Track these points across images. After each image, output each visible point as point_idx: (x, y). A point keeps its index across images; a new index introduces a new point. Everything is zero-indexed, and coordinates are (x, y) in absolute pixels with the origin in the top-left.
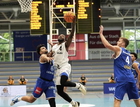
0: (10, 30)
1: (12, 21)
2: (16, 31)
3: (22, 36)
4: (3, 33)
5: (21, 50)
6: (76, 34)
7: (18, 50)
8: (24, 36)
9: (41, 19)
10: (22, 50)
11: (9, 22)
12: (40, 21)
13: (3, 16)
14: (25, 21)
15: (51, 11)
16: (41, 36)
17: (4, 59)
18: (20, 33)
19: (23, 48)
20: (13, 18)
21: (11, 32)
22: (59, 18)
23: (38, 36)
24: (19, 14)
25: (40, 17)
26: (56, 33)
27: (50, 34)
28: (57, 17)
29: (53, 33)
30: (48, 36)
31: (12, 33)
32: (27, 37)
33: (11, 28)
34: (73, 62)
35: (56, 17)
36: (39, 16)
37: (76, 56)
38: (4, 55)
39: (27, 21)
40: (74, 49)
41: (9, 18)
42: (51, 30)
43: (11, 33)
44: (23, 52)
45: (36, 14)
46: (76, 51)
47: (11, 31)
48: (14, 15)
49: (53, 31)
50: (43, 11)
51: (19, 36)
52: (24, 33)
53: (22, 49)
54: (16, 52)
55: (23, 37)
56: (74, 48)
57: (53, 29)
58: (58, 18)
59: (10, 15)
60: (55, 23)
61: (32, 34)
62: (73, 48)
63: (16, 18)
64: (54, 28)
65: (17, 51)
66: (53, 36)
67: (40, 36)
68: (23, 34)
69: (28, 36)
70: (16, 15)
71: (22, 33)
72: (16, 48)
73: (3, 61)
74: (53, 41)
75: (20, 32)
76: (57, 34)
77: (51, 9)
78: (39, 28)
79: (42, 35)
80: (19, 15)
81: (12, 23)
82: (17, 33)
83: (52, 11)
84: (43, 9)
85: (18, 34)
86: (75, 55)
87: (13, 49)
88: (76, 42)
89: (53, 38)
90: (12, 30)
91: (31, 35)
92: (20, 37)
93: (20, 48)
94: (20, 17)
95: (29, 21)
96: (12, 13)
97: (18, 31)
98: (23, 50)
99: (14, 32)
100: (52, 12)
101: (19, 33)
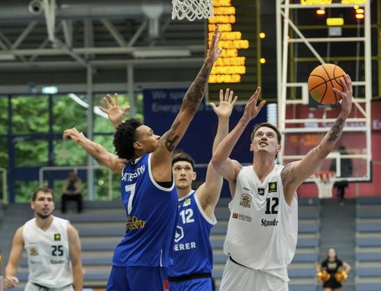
0: (130, 85)
1: (138, 53)
2: (155, 90)
3: (176, 109)
6: (372, 101)
9: (245, 44)
11: (128, 56)
12: (241, 52)
13: (108, 33)
14: (186, 53)
15: (283, 18)
17: (111, 192)
18: (168, 96)
20: (142, 42)
21: (136, 93)
22: (311, 43)
24: (165, 27)
25: (243, 38)
26: (299, 96)
27: (276, 102)
28: (303, 39)
29: (288, 97)
30: (271, 108)
31: (140, 97)
33: (136, 80)
34: (362, 204)
35: (299, 37)
36: (238, 34)
37: (370, 181)
38: (110, 177)
39: (195, 54)
40: (363, 156)
41: (127, 40)
42: (282, 85)
43: (136, 98)
45: (228, 27)
46: (371, 163)
47: (137, 89)
48: (146, 32)
49: (288, 89)
50: (255, 16)
51: (165, 108)
56: (366, 154)
57: (288, 81)
58: (307, 41)
59: (134, 32)
60: (296, 60)
62: (361, 153)
63: (154, 42)
64: (292, 79)
66: (289, 108)
70: (154, 31)
71: (174, 96)
73: (104, 198)
74: (288, 126)
75: (168, 91)
76: (305, 100)
77: (283, 10)
78: (237, 79)
80: (167, 31)
81: (140, 58)
82: (156, 95)
83: (286, 15)
84: (254, 9)
85: (161, 102)
86: (368, 178)
88: (373, 132)
89: (288, 116)
90: (139, 87)
91: (208, 103)
92: (170, 113)
94: (168, 39)
95: (201, 54)
96: (140, 24)
97: (159, 90)
99: (147, 93)
100: (287, 21)
101: (164, 96)
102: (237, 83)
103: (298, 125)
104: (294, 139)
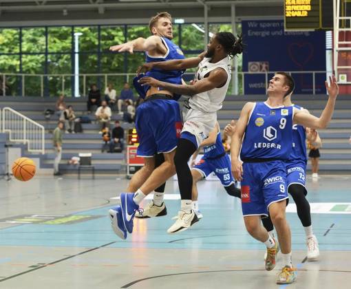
0: (233, 18)
2: (250, 21)
3: (263, 34)
4: (216, 25)
5: (261, 67)
7: (254, 68)
8: (268, 33)
10: (264, 68)
16: (310, 32)
18: (258, 25)
19: (266, 64)
21: (237, 23)
23: (304, 32)
26: (348, 26)
27: (333, 30)
29: (340, 26)
30: (329, 34)
31: (240, 26)
32: (277, 36)
33: (237, 14)
42: (337, 18)
43: (237, 26)
44: (266, 73)
47: (237, 21)
49: (340, 21)
51: (256, 33)
52: (269, 25)
53: (264, 66)
54: (250, 72)
55: (267, 36)
57: (340, 16)
60: (346, 1)
61: (287, 28)
64: (343, 14)
65: (252, 71)
66: (341, 34)
67: (307, 35)
68: (267, 29)
69: (279, 33)
71: (262, 26)
72: (250, 64)
74: (340, 46)
75: (258, 22)
78: (305, 14)
79: (313, 30)
82: (250, 25)
85: (254, 29)
87: (241, 64)
89: (341, 39)
90: (239, 19)
91: (285, 30)
92: (260, 36)
93: (258, 63)
97: (252, 21)
98: (266, 68)
99: (245, 24)
101: (256, 25)
102: (305, 17)
103: (346, 46)
104: (344, 55)
